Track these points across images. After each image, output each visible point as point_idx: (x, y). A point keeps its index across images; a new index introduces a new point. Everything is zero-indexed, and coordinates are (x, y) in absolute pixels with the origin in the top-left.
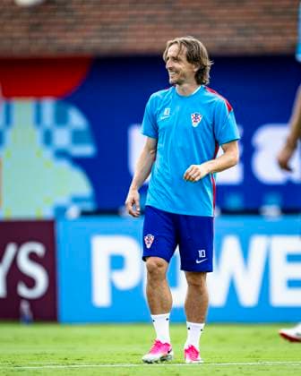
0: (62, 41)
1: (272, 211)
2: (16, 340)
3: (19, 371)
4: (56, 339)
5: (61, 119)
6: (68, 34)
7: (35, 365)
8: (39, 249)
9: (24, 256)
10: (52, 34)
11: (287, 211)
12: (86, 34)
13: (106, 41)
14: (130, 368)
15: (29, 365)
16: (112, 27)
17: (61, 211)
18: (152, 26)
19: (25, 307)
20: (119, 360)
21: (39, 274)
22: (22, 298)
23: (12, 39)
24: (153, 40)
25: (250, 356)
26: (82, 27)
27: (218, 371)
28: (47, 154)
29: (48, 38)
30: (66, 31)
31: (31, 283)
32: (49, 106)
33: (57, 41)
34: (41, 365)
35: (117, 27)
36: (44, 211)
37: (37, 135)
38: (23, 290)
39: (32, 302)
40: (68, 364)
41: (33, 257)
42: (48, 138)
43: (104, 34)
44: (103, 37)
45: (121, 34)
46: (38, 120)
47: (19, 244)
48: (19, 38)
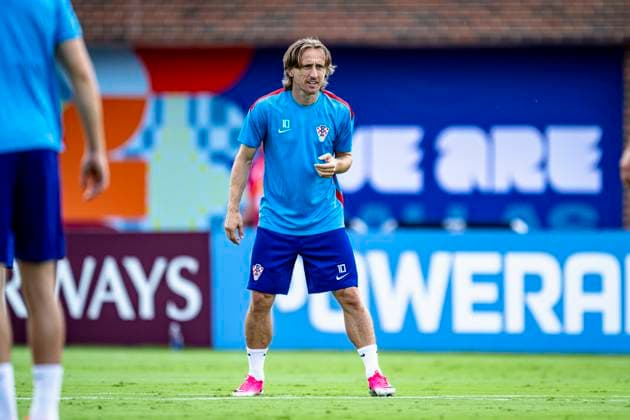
0: (221, 29)
1: (456, 224)
2: (165, 367)
3: (167, 402)
4: (209, 367)
5: (218, 118)
6: (228, 21)
7: (185, 396)
8: (191, 264)
9: (174, 271)
10: (207, 21)
11: (473, 224)
12: (248, 21)
13: (270, 29)
14: (292, 400)
15: (177, 396)
16: (277, 13)
17: (217, 221)
18: (323, 13)
19: (175, 330)
20: (280, 391)
21: (191, 292)
22: (171, 320)
23: (164, 26)
24: (324, 29)
25: (427, 389)
26: (241, 14)
27: (391, 405)
28: (202, 157)
29: (206, 26)
30: (225, 17)
31: (182, 303)
32: (204, 102)
33: (215, 29)
34: (191, 397)
35: (284, 13)
36: (196, 222)
37: (191, 135)
38: (173, 312)
39: (183, 324)
40: (222, 396)
41: (184, 273)
42: (203, 139)
43: (268, 21)
44: (267, 26)
45: (288, 21)
46: (192, 118)
47: (170, 258)
48: (171, 26)
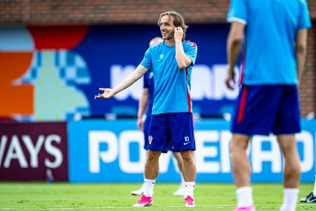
0: (71, 16)
2: (44, 193)
4: (68, 192)
6: (75, 12)
7: (55, 208)
8: (57, 139)
9: (49, 143)
10: (65, 12)
11: (204, 116)
12: (86, 11)
13: (96, 15)
14: (111, 209)
15: (51, 207)
16: (100, 7)
17: (70, 116)
18: (124, 7)
19: (49, 173)
20: (105, 204)
21: (57, 153)
22: (47, 168)
23: (42, 14)
24: (125, 15)
26: (82, 7)
28: (62, 82)
29: (63, 14)
30: (73, 10)
31: (52, 159)
32: (63, 54)
33: (68, 16)
34: (58, 208)
35: (103, 7)
36: (60, 117)
37: (56, 71)
38: (48, 163)
39: (53, 170)
40: (75, 207)
41: (54, 143)
42: (63, 73)
43: (96, 11)
45: (106, 11)
46: (57, 63)
47: (46, 136)
48: (46, 14)
